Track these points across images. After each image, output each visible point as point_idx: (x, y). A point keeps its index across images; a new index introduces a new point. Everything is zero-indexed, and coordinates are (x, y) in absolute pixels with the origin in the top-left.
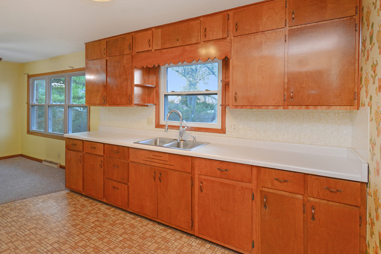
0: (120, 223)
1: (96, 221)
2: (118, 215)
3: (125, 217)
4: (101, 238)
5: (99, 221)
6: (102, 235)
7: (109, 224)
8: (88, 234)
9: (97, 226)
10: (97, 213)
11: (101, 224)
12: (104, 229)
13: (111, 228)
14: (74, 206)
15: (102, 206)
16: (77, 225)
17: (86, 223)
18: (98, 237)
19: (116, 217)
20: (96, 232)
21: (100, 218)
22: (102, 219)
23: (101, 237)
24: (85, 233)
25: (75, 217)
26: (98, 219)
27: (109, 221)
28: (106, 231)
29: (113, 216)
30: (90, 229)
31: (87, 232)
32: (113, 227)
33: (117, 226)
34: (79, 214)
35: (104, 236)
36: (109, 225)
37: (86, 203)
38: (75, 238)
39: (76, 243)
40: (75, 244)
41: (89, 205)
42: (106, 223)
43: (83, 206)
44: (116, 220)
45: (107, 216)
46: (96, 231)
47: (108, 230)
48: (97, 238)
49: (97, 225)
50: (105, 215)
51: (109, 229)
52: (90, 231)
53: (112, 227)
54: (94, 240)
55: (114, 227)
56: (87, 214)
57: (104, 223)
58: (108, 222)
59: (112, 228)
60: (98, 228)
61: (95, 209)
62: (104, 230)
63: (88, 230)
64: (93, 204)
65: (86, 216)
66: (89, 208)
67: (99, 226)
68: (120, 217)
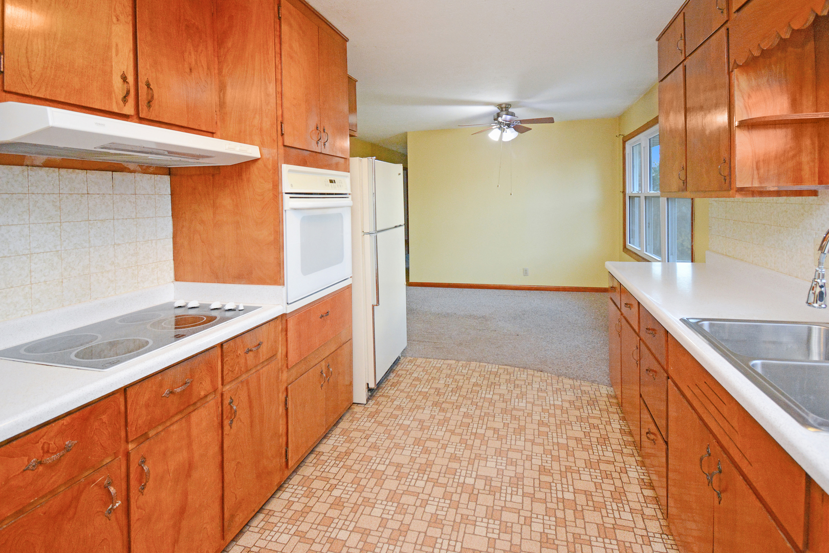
0: (624, 542)
1: (585, 491)
2: (643, 519)
3: (656, 540)
4: (547, 539)
5: (589, 497)
6: (556, 535)
7: (598, 522)
8: (539, 508)
9: (574, 505)
10: (607, 475)
11: (587, 508)
12: (576, 526)
13: (590, 536)
14: (588, 430)
15: (639, 468)
16: (549, 472)
17: (564, 480)
18: (546, 531)
19: (635, 519)
20: (556, 518)
21: (601, 491)
22: (601, 500)
23: (549, 536)
24: (540, 500)
25: (563, 453)
26: (595, 490)
27: (608, 516)
28: (574, 534)
29: (632, 511)
30: (555, 500)
31: (545, 501)
32: (600, 537)
33: (611, 543)
34: (577, 454)
35: (556, 542)
36: (597, 524)
37: (615, 437)
38: (514, 496)
39: (504, 509)
40: (502, 507)
41: (614, 447)
42: (596, 513)
43: (604, 440)
44: (624, 528)
45: (620, 501)
46: (560, 514)
47: (580, 535)
48: (541, 533)
49: (576, 504)
50: (619, 495)
51: (586, 534)
52: (549, 505)
53: (597, 534)
54: (531, 530)
55: (600, 540)
56: (589, 464)
57: (595, 511)
58: (602, 517)
59: (593, 539)
60: (570, 514)
61: (616, 464)
62: (573, 528)
63: (549, 500)
64: (625, 451)
65: (584, 465)
66: (606, 453)
67: (575, 510)
68: (643, 526)
